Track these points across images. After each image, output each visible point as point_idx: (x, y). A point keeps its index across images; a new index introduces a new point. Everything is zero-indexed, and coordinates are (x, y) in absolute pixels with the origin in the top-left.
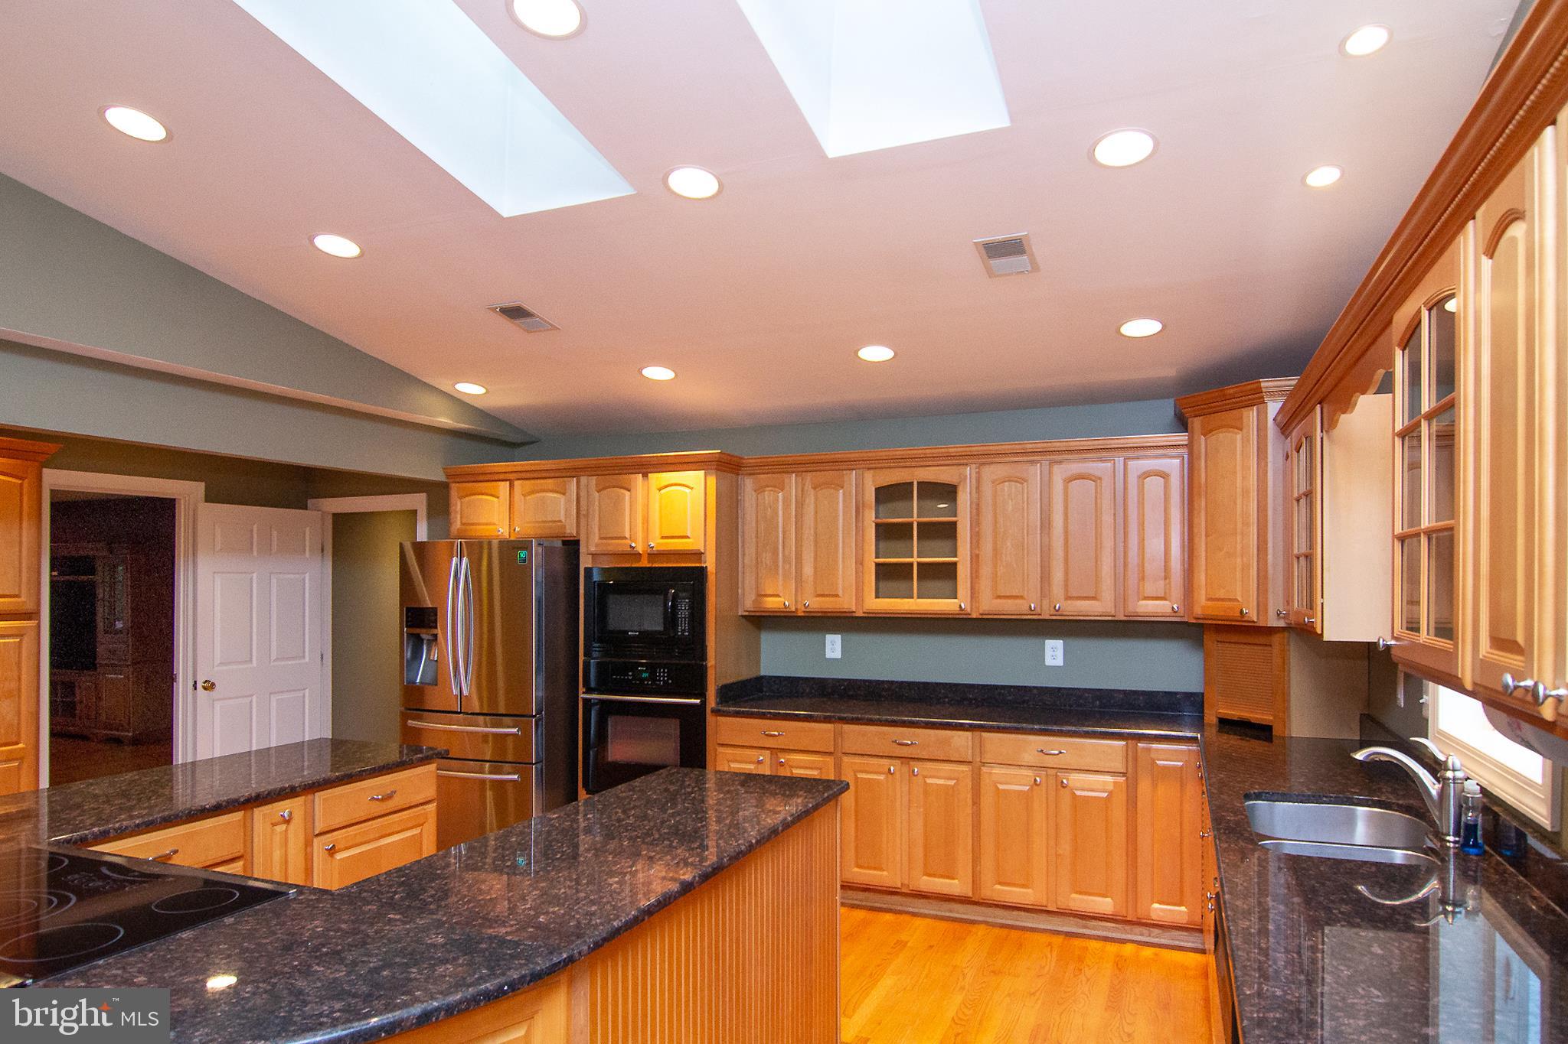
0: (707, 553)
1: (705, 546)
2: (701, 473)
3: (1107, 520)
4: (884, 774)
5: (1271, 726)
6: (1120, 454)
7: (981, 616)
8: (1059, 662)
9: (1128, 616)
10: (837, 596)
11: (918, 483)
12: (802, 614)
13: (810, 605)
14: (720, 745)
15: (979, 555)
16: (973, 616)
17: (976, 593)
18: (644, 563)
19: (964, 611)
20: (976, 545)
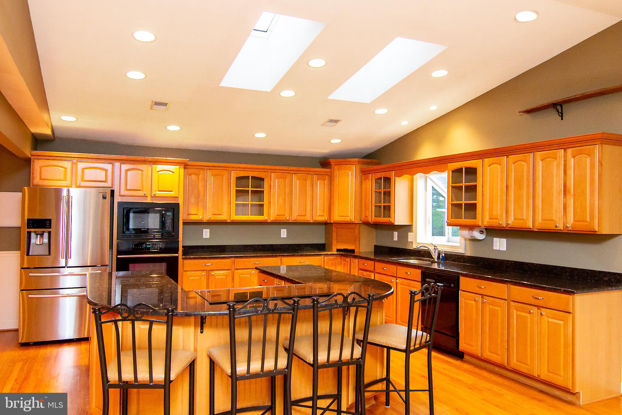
0: (180, 198)
1: (179, 195)
2: (178, 167)
3: (309, 193)
4: (250, 274)
5: (355, 250)
6: (313, 173)
7: (271, 222)
8: (285, 236)
9: (314, 221)
10: (221, 215)
11: (251, 177)
12: (206, 221)
13: (210, 218)
14: (185, 271)
15: (271, 202)
16: (268, 221)
17: (269, 214)
18: (149, 200)
19: (266, 220)
20: (270, 198)
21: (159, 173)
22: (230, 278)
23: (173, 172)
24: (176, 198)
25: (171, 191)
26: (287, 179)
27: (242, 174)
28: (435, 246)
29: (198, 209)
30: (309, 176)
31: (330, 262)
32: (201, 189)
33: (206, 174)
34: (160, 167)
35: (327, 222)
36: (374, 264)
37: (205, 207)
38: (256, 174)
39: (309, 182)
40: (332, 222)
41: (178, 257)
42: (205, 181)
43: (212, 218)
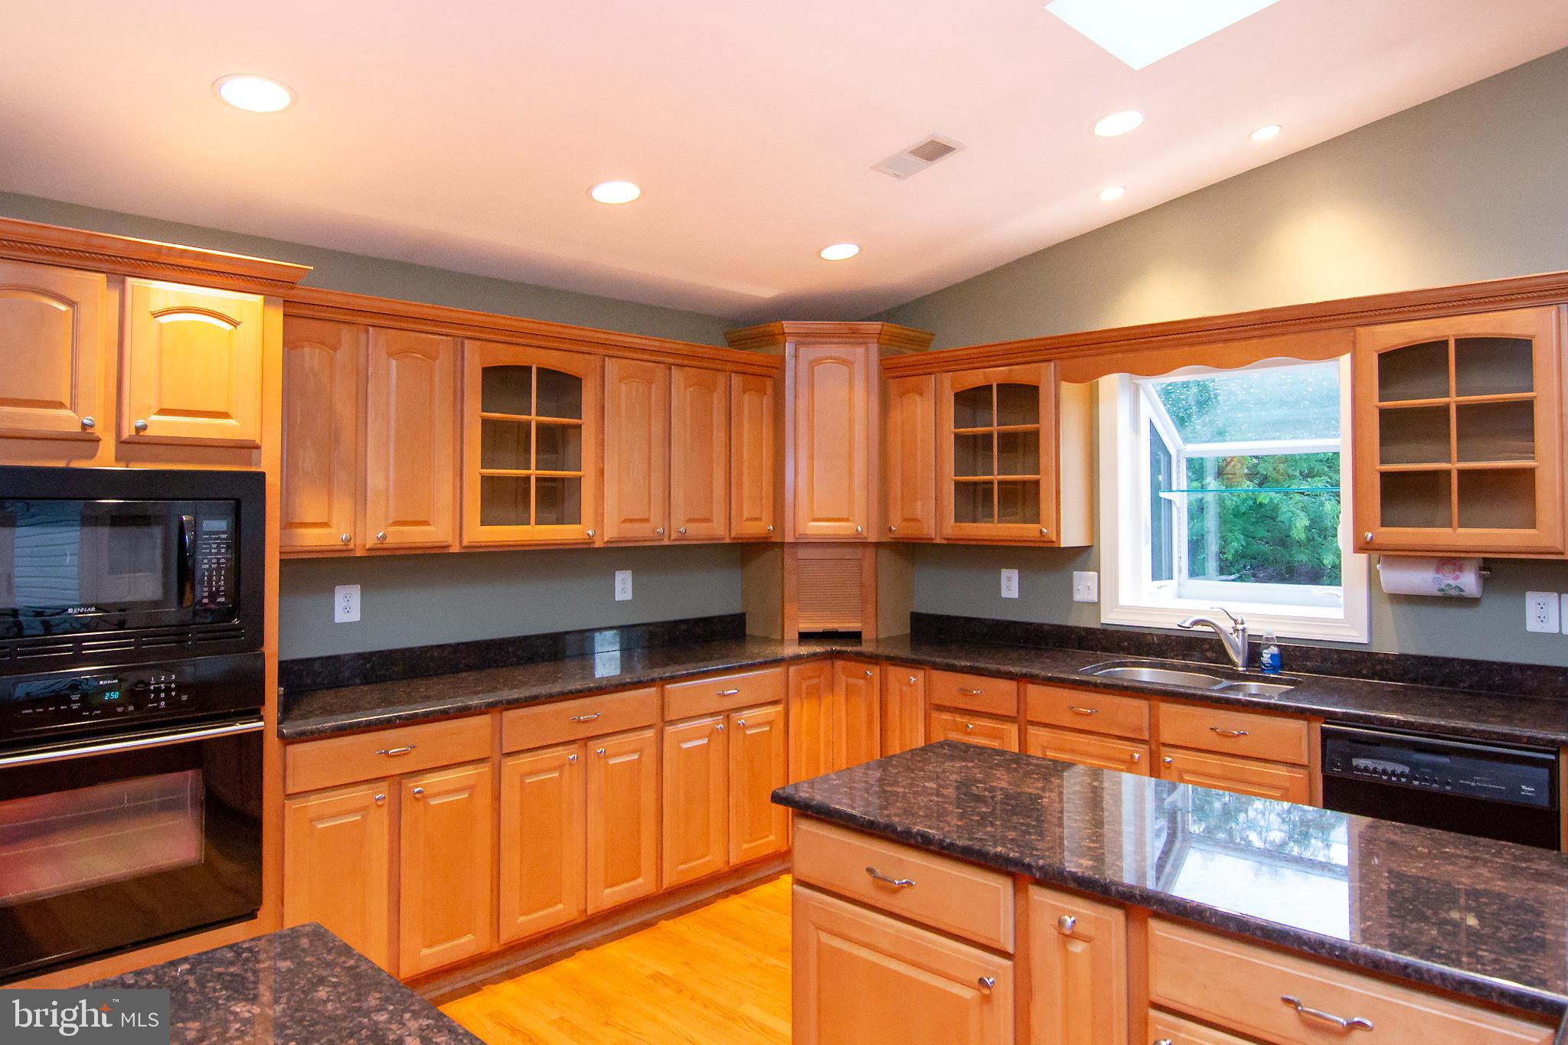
0: (265, 447)
1: (262, 434)
2: (258, 299)
3: (719, 435)
4: (560, 768)
5: (861, 632)
6: (732, 367)
7: (606, 545)
8: (628, 596)
9: (734, 538)
10: (426, 523)
11: (538, 368)
12: (365, 554)
13: (384, 537)
14: (290, 796)
15: (603, 469)
16: (597, 545)
17: (599, 517)
18: (106, 459)
19: (591, 540)
20: (601, 456)
21: (161, 319)
22: (484, 799)
23: (235, 324)
24: (249, 448)
25: (225, 415)
26: (654, 386)
27: (506, 356)
28: (1236, 621)
29: (329, 500)
30: (721, 379)
31: (805, 684)
32: (345, 411)
33: (362, 349)
34: (163, 292)
35: (769, 540)
36: (1018, 689)
37: (360, 495)
38: (554, 360)
39: (718, 400)
40: (789, 538)
41: (259, 735)
42: (362, 379)
43: (389, 540)
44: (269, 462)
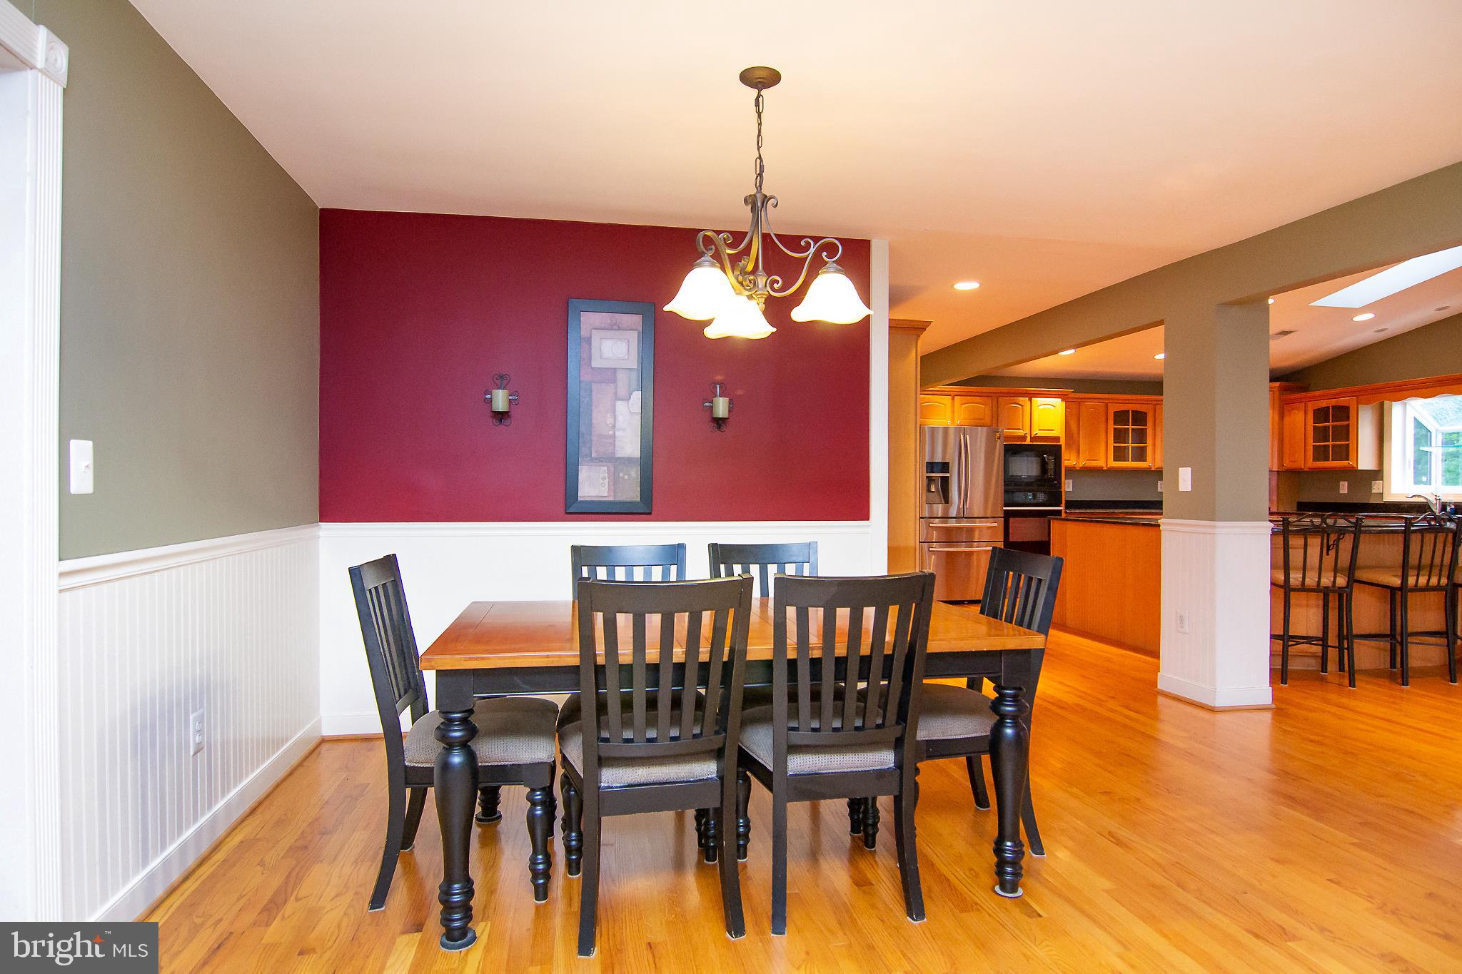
0: (1062, 438)
1: (1061, 435)
2: (1060, 400)
7: (1156, 469)
10: (1098, 460)
11: (1132, 410)
12: (1079, 469)
15: (1156, 443)
16: (1153, 469)
17: (1154, 460)
18: (1028, 441)
19: (1150, 467)
20: (1154, 439)
21: (1039, 408)
23: (1055, 407)
24: (1057, 439)
25: (1053, 430)
27: (1121, 407)
28: (1436, 496)
29: (1070, 453)
32: (1073, 427)
33: (1078, 409)
37: (1078, 451)
38: (1137, 407)
42: (1078, 416)
43: (1086, 465)
44: (1062, 442)
